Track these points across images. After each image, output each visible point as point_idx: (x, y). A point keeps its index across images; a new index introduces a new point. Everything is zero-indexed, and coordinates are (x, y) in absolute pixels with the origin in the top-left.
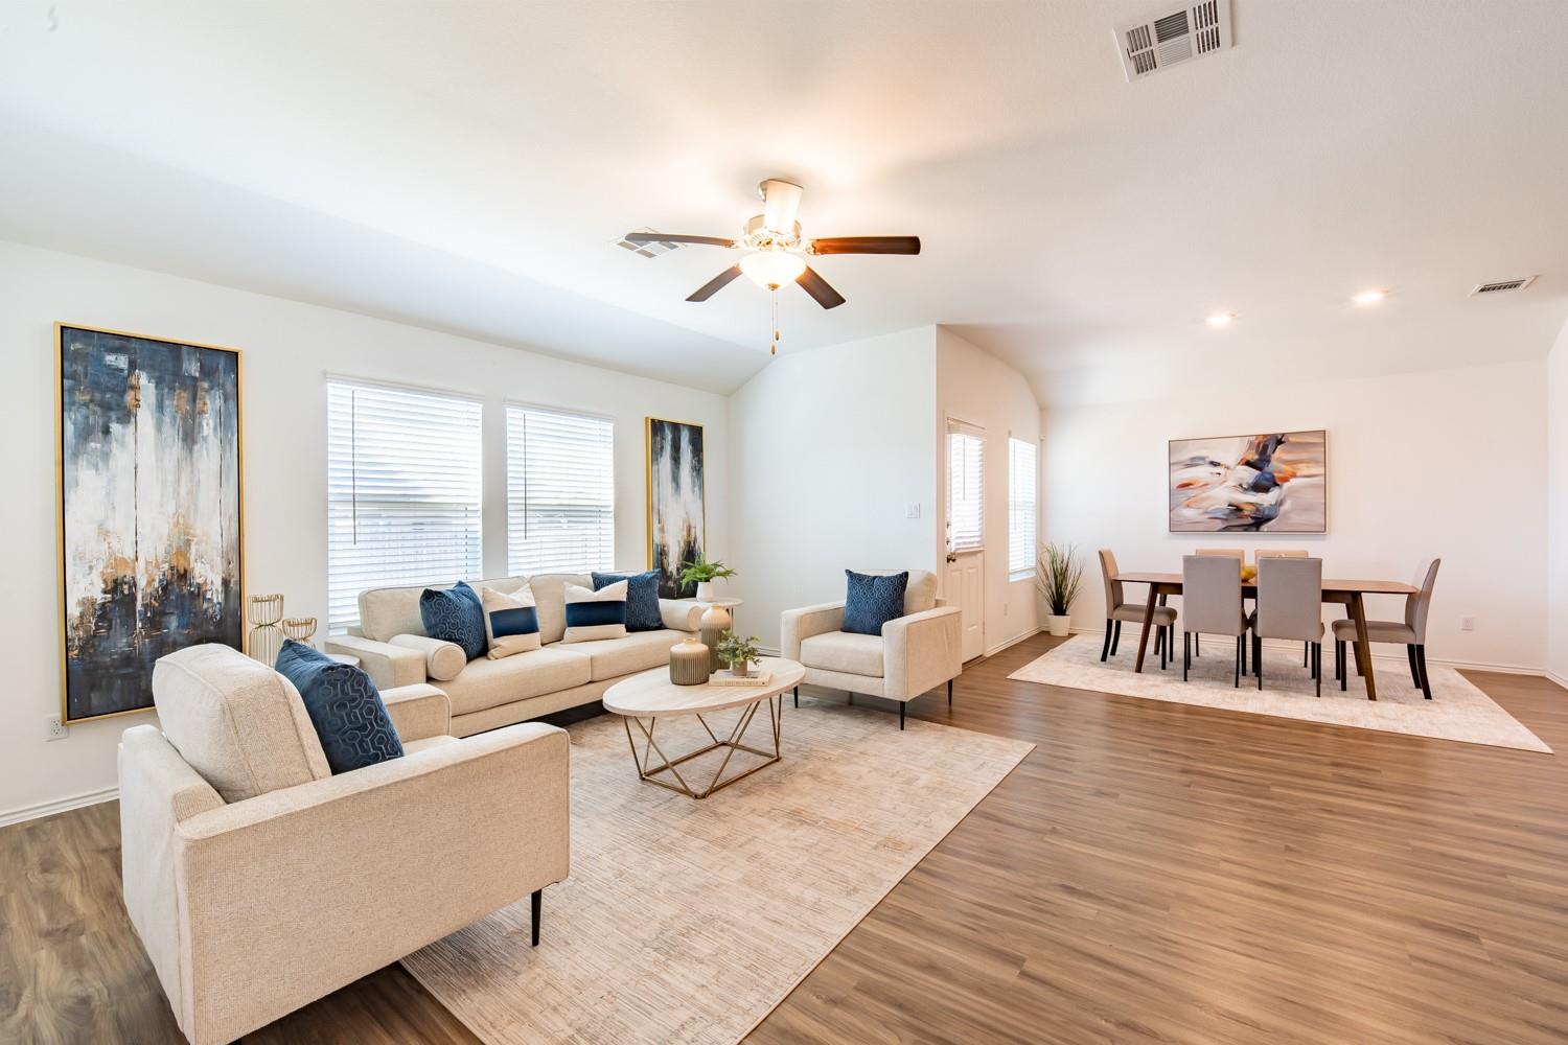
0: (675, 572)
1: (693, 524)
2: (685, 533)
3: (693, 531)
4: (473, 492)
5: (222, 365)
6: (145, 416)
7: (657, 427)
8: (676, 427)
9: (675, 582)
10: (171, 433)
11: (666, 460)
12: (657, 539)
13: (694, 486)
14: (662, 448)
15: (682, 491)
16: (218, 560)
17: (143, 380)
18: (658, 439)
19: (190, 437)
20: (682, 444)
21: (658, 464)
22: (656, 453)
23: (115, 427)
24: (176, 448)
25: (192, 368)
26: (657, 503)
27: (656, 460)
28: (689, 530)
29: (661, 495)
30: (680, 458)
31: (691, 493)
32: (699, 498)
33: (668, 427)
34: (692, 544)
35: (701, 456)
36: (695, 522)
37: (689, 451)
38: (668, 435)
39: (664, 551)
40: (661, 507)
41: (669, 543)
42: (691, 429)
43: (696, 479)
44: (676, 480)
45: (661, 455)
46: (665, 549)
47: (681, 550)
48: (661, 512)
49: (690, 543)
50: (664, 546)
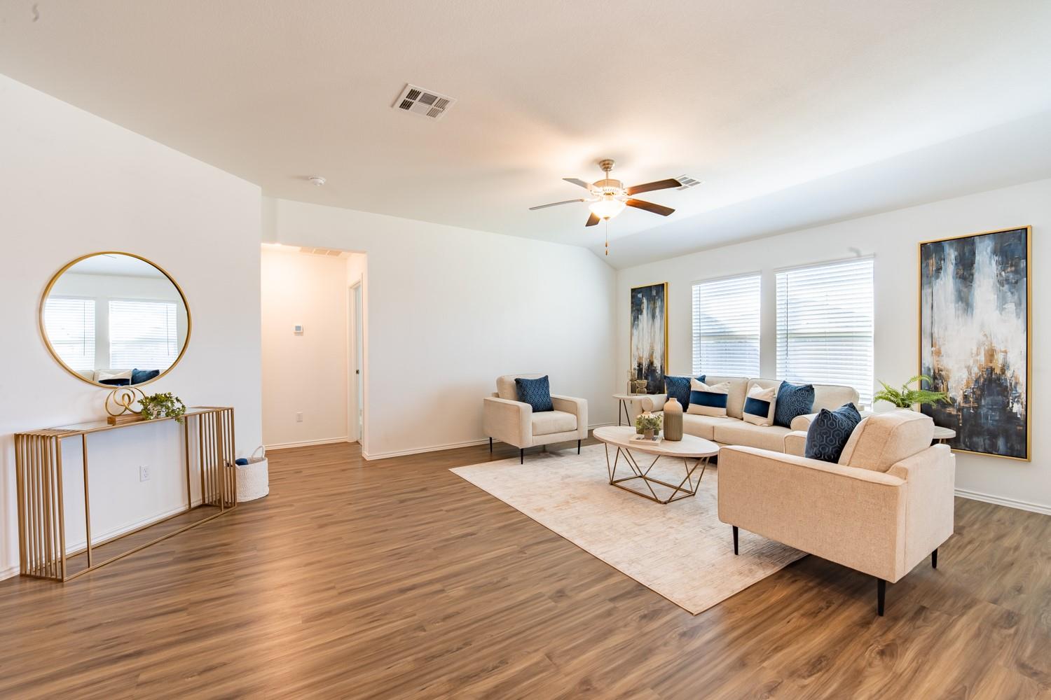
0: (959, 399)
1: (999, 347)
2: (982, 358)
3: (999, 359)
4: (753, 327)
5: (661, 288)
6: (645, 312)
7: (931, 251)
8: (966, 245)
9: (959, 410)
10: (650, 316)
11: (947, 283)
12: (928, 361)
13: (1003, 301)
14: (939, 269)
15: (977, 311)
16: (660, 359)
17: (645, 301)
18: (933, 261)
19: (653, 316)
20: (978, 258)
21: (931, 287)
22: (927, 277)
23: (640, 316)
24: (651, 319)
25: (654, 293)
26: (929, 326)
27: (930, 282)
28: (991, 354)
29: (936, 317)
30: (972, 275)
31: (998, 312)
32: (1018, 315)
33: (951, 245)
34: (998, 371)
35: (1023, 264)
36: (1006, 347)
37: (994, 263)
38: (951, 254)
39: (940, 375)
40: (935, 330)
41: (950, 367)
42: (999, 236)
43: (1009, 294)
44: (964, 300)
45: (937, 277)
46: (943, 373)
47: (973, 375)
48: (935, 335)
49: (992, 370)
50: (940, 370)
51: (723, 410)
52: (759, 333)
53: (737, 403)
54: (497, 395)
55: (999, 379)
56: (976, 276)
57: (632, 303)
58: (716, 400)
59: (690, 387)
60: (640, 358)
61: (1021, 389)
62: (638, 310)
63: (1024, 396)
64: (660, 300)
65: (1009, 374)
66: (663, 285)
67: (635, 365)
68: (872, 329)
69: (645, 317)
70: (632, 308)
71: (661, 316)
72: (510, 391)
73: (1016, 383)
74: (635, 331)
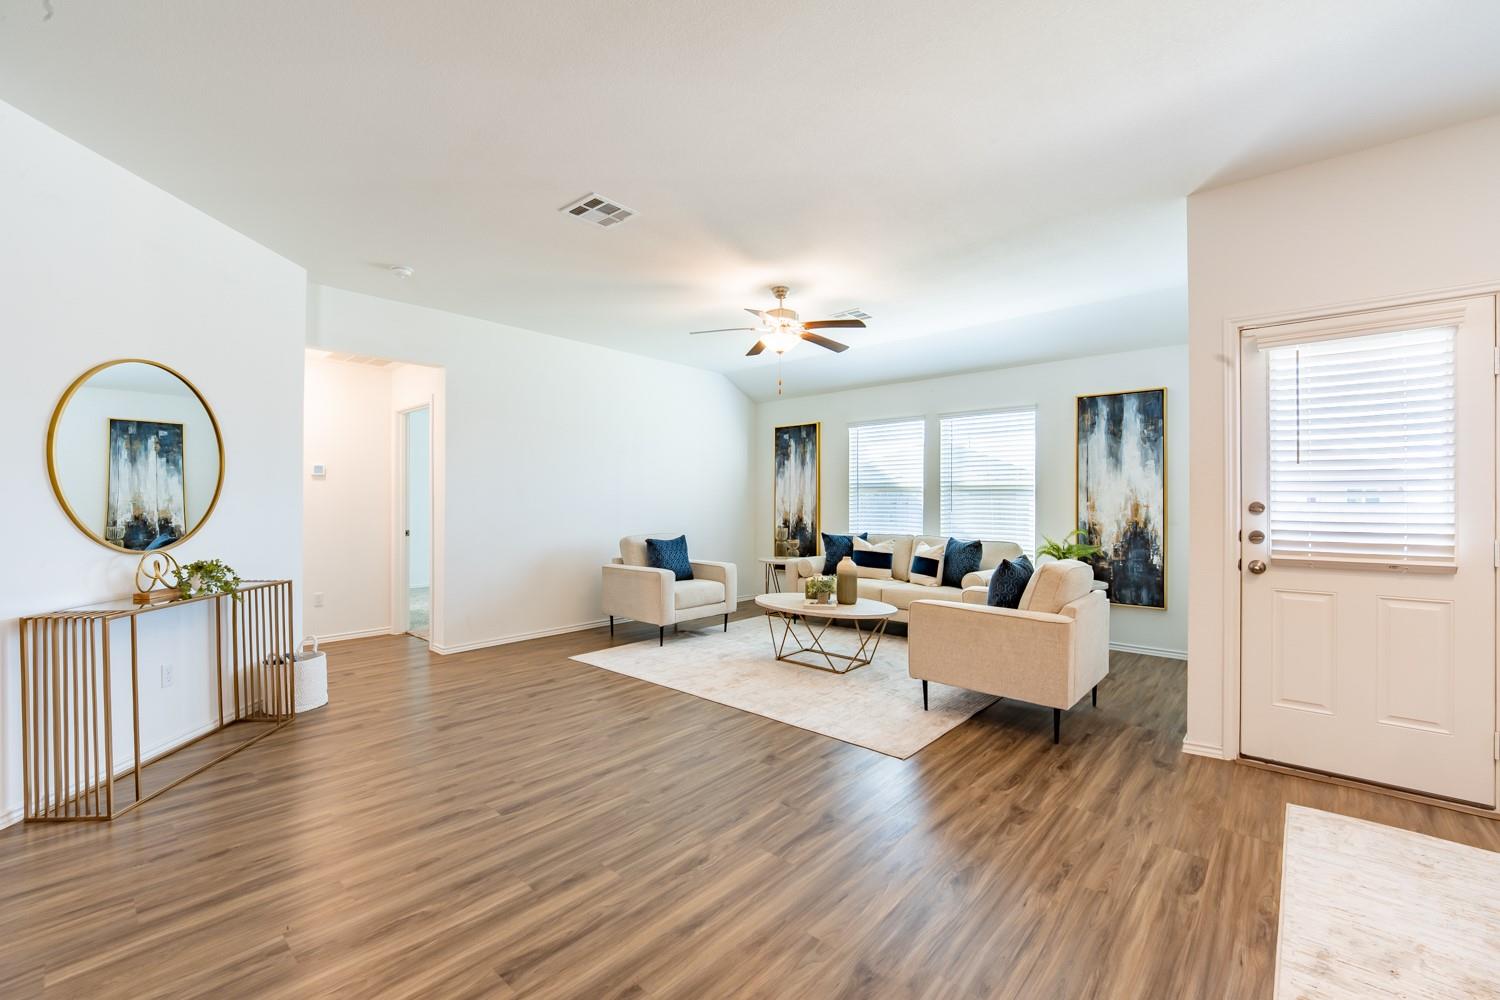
0: (1111, 553)
1: (1143, 502)
2: (1129, 512)
3: (1143, 512)
4: (916, 479)
5: (812, 429)
6: (792, 456)
7: (1086, 405)
8: (1116, 400)
9: (1110, 564)
10: (799, 462)
11: (1100, 438)
12: (1084, 516)
13: (1145, 457)
14: (1093, 424)
15: (1125, 467)
16: (810, 515)
17: (792, 443)
18: (1088, 416)
19: (803, 463)
20: (1126, 415)
21: (1087, 441)
22: (1084, 431)
23: (786, 462)
24: (800, 468)
25: (804, 434)
26: (1085, 481)
27: (1085, 437)
28: (1136, 509)
29: (1090, 472)
30: (1121, 431)
31: (1141, 468)
32: (1157, 472)
33: (1104, 401)
34: (1141, 525)
35: (1160, 424)
36: (1148, 501)
37: (1138, 421)
38: (1104, 409)
39: (1095, 529)
40: (1090, 485)
41: (1102, 521)
42: (1143, 395)
43: (1150, 451)
44: (1114, 455)
45: (1092, 432)
46: (1097, 527)
47: (1122, 530)
48: (1090, 490)
49: (1137, 523)
50: (1094, 525)
51: (888, 572)
52: (922, 485)
53: (902, 563)
54: (621, 562)
55: (1142, 532)
56: (1124, 432)
57: (776, 445)
58: (881, 560)
59: (852, 545)
60: (787, 513)
61: (1159, 542)
62: (784, 455)
63: (1161, 548)
64: (811, 444)
65: (1150, 527)
66: (814, 426)
67: (780, 522)
68: (1034, 483)
69: (792, 462)
70: (776, 451)
71: (813, 463)
72: (638, 555)
73: (1156, 536)
74: (779, 480)
